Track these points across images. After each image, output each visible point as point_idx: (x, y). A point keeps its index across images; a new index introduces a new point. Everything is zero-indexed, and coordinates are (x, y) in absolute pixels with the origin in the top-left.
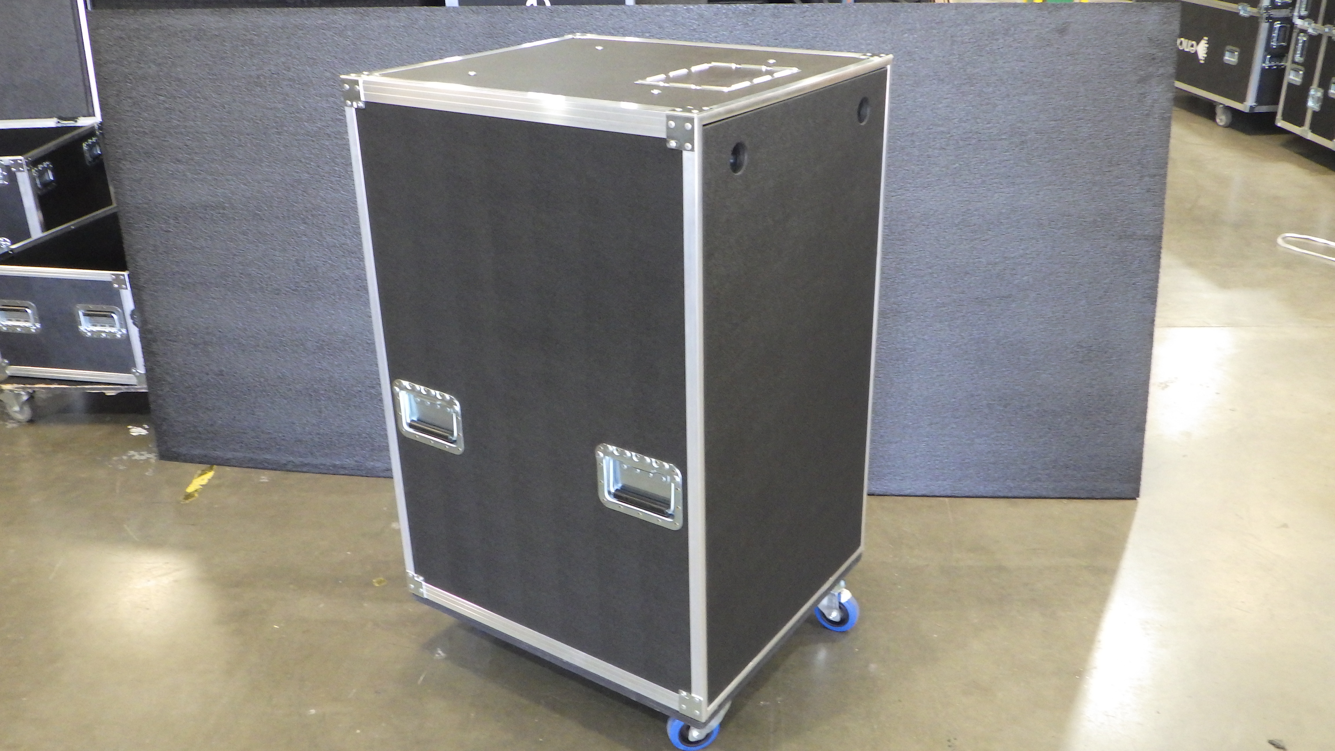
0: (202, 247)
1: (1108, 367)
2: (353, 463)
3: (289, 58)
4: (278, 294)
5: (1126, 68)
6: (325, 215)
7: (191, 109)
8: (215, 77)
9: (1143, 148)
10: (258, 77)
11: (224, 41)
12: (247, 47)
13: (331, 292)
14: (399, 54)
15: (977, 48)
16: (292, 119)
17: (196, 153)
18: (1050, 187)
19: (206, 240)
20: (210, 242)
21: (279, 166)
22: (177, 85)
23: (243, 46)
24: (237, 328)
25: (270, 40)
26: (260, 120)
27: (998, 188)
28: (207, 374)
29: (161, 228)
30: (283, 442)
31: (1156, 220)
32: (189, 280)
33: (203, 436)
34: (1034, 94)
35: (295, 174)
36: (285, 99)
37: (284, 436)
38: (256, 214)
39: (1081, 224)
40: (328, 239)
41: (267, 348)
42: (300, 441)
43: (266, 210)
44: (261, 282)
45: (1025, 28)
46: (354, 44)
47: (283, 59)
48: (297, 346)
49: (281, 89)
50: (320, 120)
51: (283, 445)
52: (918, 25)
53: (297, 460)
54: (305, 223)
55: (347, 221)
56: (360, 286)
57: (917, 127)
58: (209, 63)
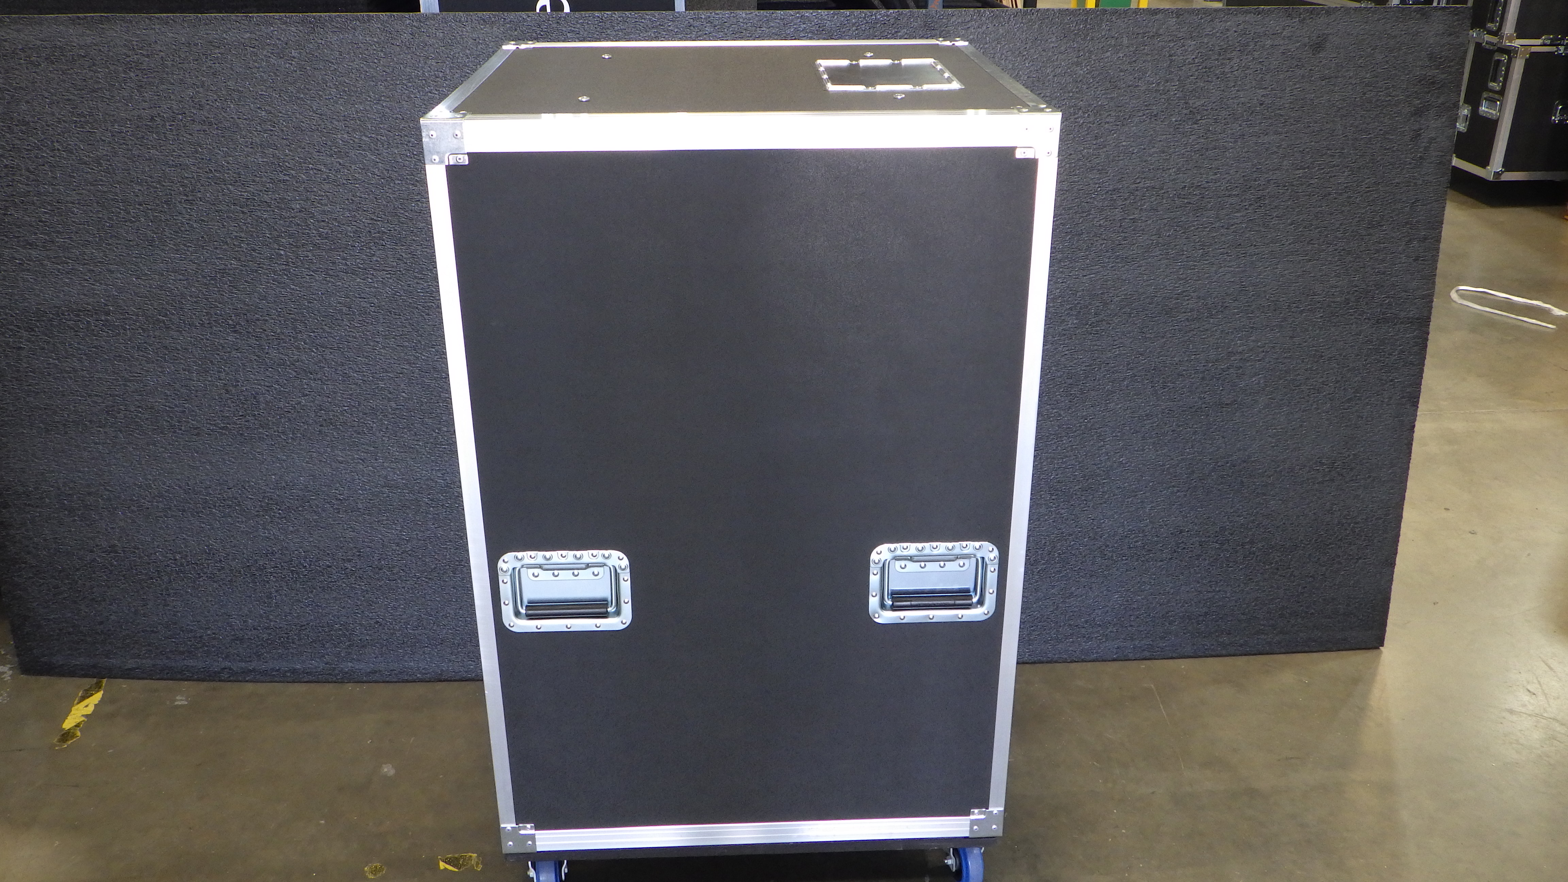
0: (75, 370)
1: (1353, 488)
2: (322, 665)
3: (201, 90)
4: (198, 434)
5: (1398, 96)
6: (266, 320)
7: (46, 167)
8: (83, 119)
9: (1413, 203)
10: (152, 119)
11: (94, 65)
12: (132, 74)
13: (280, 430)
14: (372, 83)
15: (1204, 70)
16: (210, 181)
17: (58, 232)
18: (1291, 258)
19: (80, 360)
20: (87, 363)
21: (190, 249)
22: (22, 132)
23: (125, 72)
24: (135, 484)
25: (169, 63)
26: (159, 182)
27: (1225, 260)
28: (92, 551)
29: (7, 344)
30: (215, 643)
31: (1423, 297)
32: (57, 418)
33: (89, 639)
34: (1276, 133)
35: (217, 262)
36: (197, 152)
37: (214, 634)
38: (158, 320)
39: (1329, 306)
40: (274, 353)
41: (184, 511)
42: (241, 640)
43: (173, 314)
44: (171, 418)
45: (1269, 42)
46: (302, 68)
47: (190, 92)
48: (230, 506)
49: (189, 137)
50: (254, 181)
51: (214, 646)
52: (1125, 41)
53: (237, 666)
54: (235, 332)
55: (300, 327)
56: (325, 420)
57: (1120, 181)
58: (72, 97)
